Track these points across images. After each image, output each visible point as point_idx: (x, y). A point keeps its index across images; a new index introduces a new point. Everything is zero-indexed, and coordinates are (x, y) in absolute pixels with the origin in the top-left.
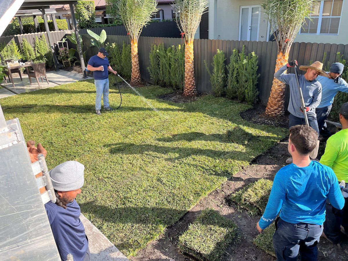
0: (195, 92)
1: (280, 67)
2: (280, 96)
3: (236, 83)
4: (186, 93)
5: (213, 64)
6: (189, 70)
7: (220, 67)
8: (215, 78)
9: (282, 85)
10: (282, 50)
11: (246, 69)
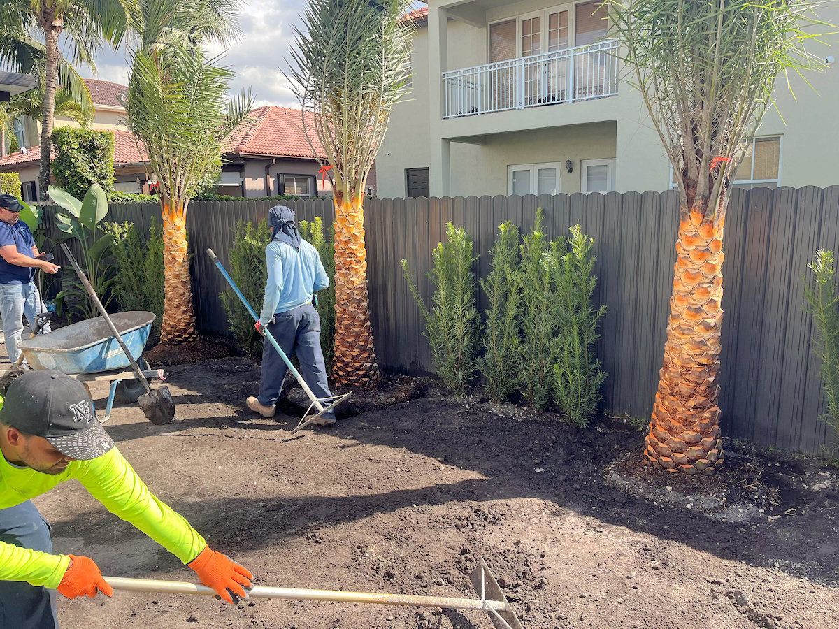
0: (372, 372)
1: (696, 267)
2: (703, 388)
3: (516, 341)
4: (340, 376)
5: (432, 274)
6: (349, 296)
7: (459, 284)
8: (443, 323)
9: (708, 343)
10: (698, 202)
11: (553, 288)
